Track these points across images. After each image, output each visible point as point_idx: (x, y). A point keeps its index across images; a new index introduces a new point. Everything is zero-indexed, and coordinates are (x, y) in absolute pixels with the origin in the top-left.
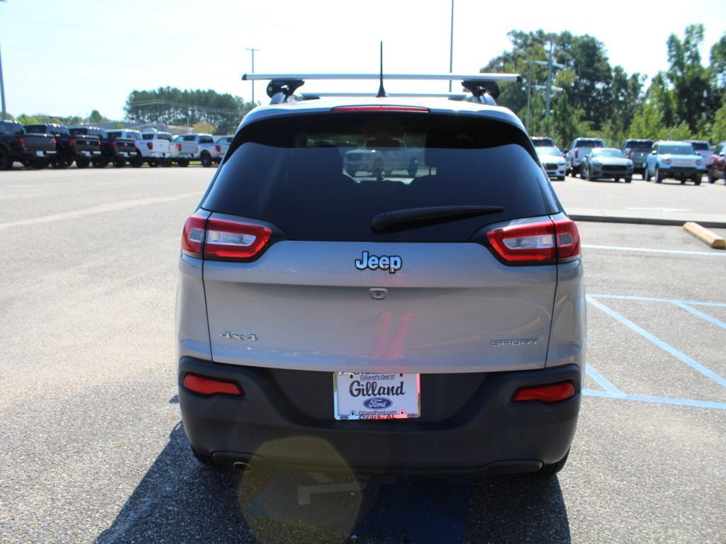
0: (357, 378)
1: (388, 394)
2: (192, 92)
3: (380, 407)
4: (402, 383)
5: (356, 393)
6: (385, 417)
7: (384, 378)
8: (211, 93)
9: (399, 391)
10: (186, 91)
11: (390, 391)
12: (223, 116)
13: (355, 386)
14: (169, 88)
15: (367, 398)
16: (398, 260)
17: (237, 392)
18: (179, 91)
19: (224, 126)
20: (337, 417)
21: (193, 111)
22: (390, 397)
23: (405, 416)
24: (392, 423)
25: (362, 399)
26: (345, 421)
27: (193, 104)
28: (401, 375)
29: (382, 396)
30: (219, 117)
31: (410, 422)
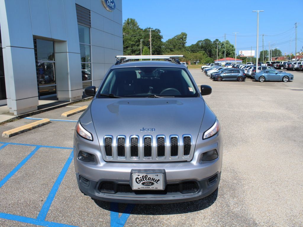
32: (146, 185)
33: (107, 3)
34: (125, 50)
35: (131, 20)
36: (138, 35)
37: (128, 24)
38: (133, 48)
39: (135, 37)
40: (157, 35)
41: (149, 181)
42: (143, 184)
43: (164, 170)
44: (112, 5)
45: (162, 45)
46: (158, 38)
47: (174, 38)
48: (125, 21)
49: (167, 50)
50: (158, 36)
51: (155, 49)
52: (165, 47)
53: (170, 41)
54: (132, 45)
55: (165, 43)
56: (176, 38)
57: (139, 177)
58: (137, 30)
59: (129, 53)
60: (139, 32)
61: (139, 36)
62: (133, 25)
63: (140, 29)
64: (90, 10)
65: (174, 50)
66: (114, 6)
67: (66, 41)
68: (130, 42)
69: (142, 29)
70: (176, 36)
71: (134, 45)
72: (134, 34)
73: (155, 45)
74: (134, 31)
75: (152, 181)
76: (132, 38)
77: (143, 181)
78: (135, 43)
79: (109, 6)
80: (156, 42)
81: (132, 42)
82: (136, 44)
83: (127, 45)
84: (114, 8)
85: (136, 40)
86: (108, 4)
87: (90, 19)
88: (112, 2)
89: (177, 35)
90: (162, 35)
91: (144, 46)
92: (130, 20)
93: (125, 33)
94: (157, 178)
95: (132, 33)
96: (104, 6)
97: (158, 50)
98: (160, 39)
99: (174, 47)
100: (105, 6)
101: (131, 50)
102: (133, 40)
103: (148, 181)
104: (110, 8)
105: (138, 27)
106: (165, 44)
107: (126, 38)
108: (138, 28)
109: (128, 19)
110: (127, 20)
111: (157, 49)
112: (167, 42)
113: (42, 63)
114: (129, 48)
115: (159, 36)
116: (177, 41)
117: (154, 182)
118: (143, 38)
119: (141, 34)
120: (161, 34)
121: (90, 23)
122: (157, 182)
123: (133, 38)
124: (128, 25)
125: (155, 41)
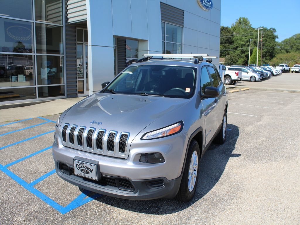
32: (83, 172)
33: (202, 2)
34: (234, 51)
35: (244, 19)
36: (250, 34)
37: (240, 23)
38: (243, 48)
39: (246, 36)
40: (271, 34)
41: (86, 169)
42: (82, 170)
43: (99, 162)
44: (209, 4)
45: (276, 46)
46: (272, 38)
47: (292, 37)
48: (237, 20)
49: (282, 51)
50: (272, 36)
51: (267, 50)
52: (280, 47)
53: (286, 42)
54: (242, 45)
55: (280, 43)
56: (294, 37)
57: (78, 164)
58: (249, 29)
59: (238, 53)
60: (251, 31)
61: (251, 36)
62: (245, 24)
63: (251, 29)
64: (183, 11)
65: (290, 50)
66: (212, 5)
67: (148, 40)
68: (240, 42)
69: (254, 29)
70: (294, 36)
71: (244, 45)
72: (245, 34)
73: (268, 46)
74: (245, 30)
75: (88, 170)
76: (242, 38)
77: (82, 169)
78: (245, 43)
79: (205, 5)
80: (269, 43)
81: (243, 42)
82: (247, 44)
83: (237, 46)
84: (211, 7)
85: (246, 40)
86: (204, 4)
87: (183, 19)
88: (209, 2)
89: (296, 35)
90: (277, 35)
91: (254, 47)
92: (242, 19)
93: (236, 32)
94: (91, 168)
95: (243, 33)
96: (199, 5)
97: (270, 51)
98: (274, 39)
99: (292, 47)
100: (201, 6)
101: (241, 51)
102: (243, 40)
103: (84, 169)
104: (207, 7)
105: (250, 26)
106: (281, 45)
107: (237, 38)
108: (250, 28)
109: (240, 19)
110: (238, 19)
111: (269, 49)
112: (282, 42)
113: (130, 60)
114: (239, 49)
115: (274, 36)
116: (295, 41)
117: (89, 171)
118: (254, 38)
119: (252, 33)
120: (275, 34)
121: (183, 23)
122: (91, 172)
123: (244, 38)
124: (239, 25)
125: (268, 41)
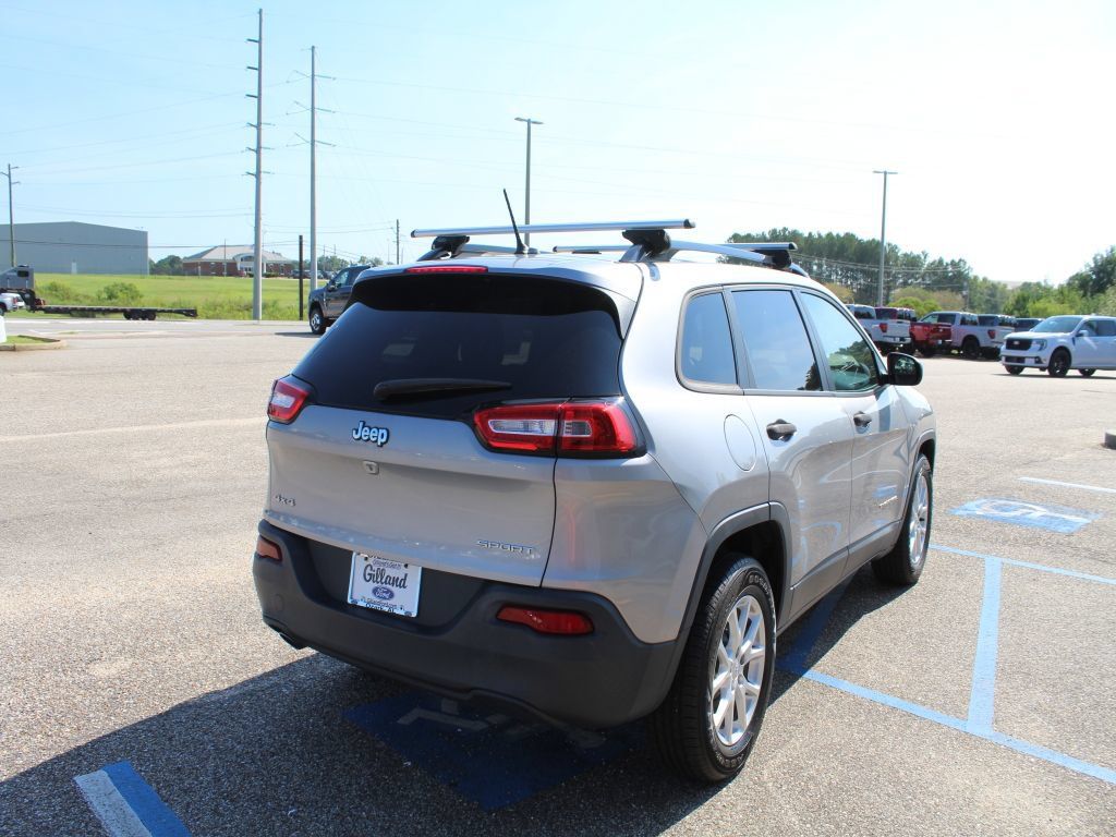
0: (371, 561)
1: (393, 584)
2: (819, 235)
3: (385, 598)
4: (406, 575)
5: (368, 577)
6: (386, 609)
7: (393, 566)
8: (849, 237)
9: (401, 583)
10: (810, 234)
11: (395, 581)
12: (867, 274)
13: (368, 571)
14: (785, 229)
15: (376, 585)
16: (385, 432)
17: (276, 556)
18: (801, 235)
19: (866, 291)
20: (349, 601)
21: (820, 266)
22: (394, 589)
23: (402, 613)
24: (391, 617)
25: (372, 585)
26: (354, 606)
27: (820, 255)
28: (406, 566)
29: (388, 586)
30: (860, 275)
31: (406, 619)
